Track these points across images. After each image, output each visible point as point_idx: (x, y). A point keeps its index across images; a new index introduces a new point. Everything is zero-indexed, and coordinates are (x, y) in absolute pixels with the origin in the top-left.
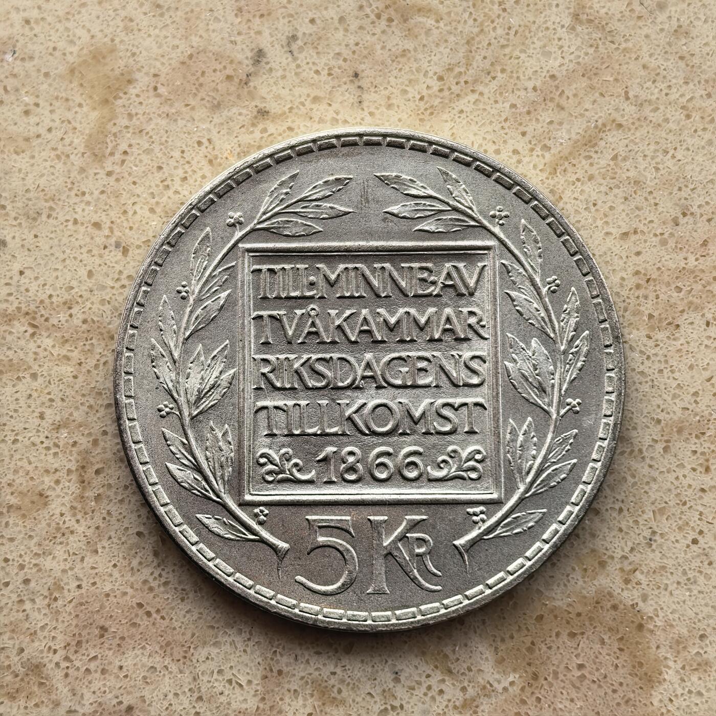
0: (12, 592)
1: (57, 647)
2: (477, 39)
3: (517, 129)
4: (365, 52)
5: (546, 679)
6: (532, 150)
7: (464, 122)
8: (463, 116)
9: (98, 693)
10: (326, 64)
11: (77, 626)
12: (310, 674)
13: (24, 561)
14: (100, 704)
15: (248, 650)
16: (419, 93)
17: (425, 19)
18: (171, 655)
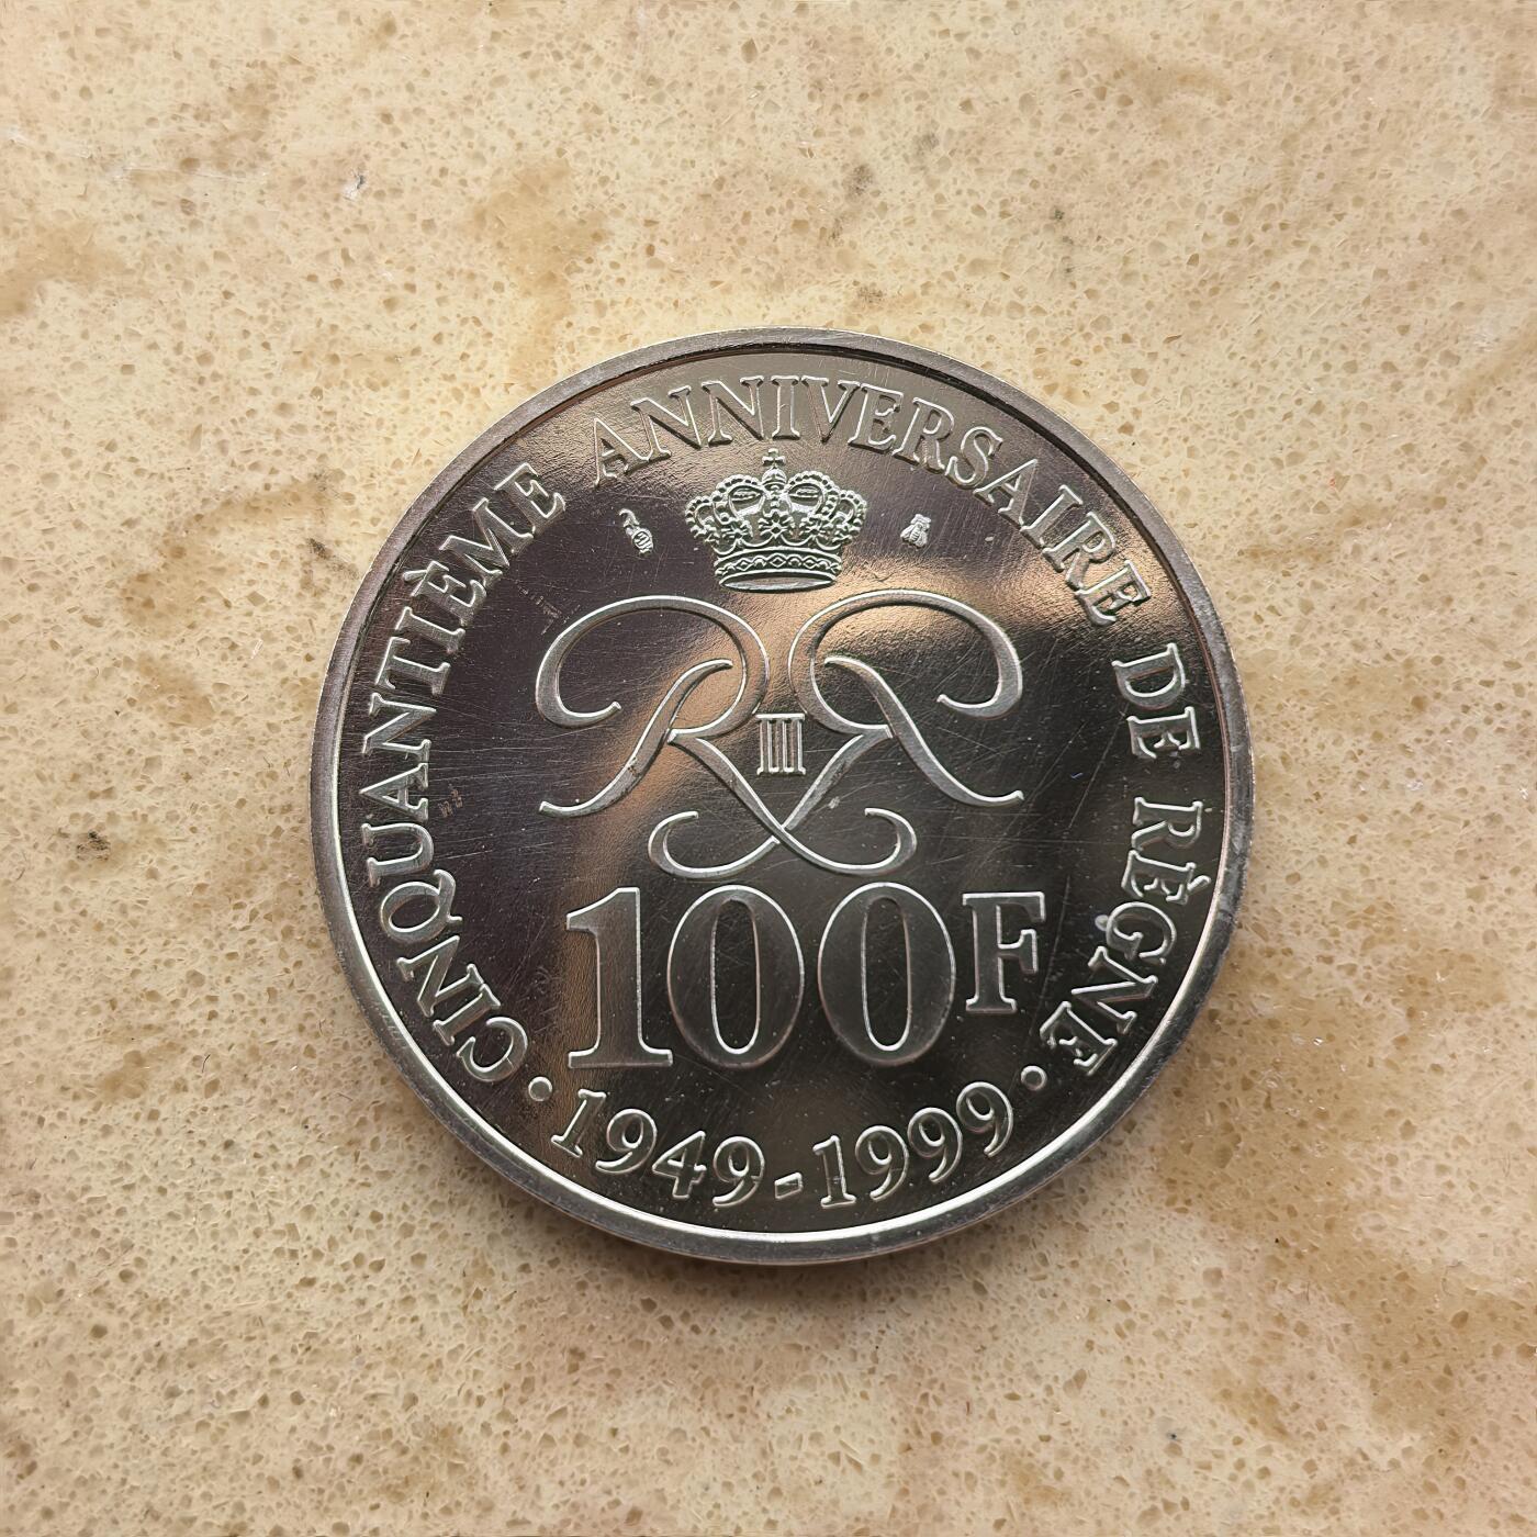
0: (388, 1281)
1: (484, 1393)
2: (1304, 138)
3: (1390, 320)
4: (1076, 167)
5: (1475, 1441)
6: (1422, 362)
7: (1283, 306)
8: (1280, 293)
9: (569, 1484)
10: (996, 194)
11: (522, 1348)
12: (998, 1441)
13: (412, 1218)
14: (575, 1507)
15: (871, 1392)
16: (1187, 249)
17: (1197, 98)
18: (716, 1404)
